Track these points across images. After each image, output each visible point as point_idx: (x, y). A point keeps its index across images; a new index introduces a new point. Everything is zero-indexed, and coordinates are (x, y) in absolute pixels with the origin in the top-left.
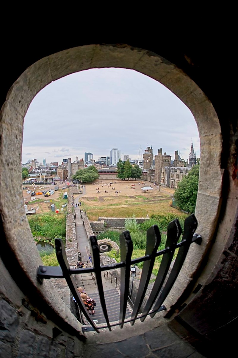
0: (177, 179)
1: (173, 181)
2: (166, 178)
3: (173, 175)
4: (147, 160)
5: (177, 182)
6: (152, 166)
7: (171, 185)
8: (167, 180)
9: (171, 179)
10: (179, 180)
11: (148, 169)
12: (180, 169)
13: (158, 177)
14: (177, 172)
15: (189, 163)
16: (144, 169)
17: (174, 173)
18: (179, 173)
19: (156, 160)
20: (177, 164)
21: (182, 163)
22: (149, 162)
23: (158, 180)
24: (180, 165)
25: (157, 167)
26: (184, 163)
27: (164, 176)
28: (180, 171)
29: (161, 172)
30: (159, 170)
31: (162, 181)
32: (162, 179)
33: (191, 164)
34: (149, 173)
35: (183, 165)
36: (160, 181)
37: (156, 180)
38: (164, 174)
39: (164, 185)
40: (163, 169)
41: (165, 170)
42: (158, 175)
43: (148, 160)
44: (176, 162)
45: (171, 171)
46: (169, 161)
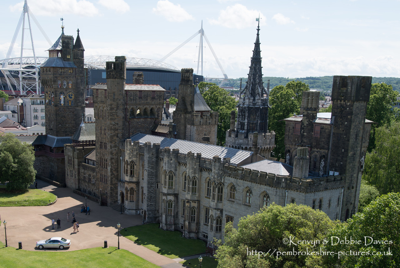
0: (188, 196)
1: (171, 198)
2: (144, 184)
3: (171, 178)
4: (62, 97)
5: (187, 205)
6: (83, 124)
7: (164, 216)
8: (145, 191)
9: (165, 191)
10: (196, 199)
11: (66, 135)
12: (199, 156)
13: (111, 176)
14: (188, 166)
15: (238, 128)
16: (49, 135)
17: (176, 170)
18: (195, 173)
19: (100, 107)
20: (189, 126)
21: (210, 120)
22: (71, 104)
23: (110, 188)
24: (201, 129)
25: (105, 134)
26: (215, 118)
27: (135, 176)
28: (199, 164)
29: (121, 158)
30: (111, 148)
31: (129, 195)
32: (126, 185)
33: (246, 132)
34: (71, 155)
35: (211, 128)
36: (119, 193)
37: (101, 189)
38: (134, 167)
39: (135, 210)
40: (130, 147)
41: (137, 153)
42: (109, 168)
43: (66, 95)
44: (182, 116)
45: (165, 162)
46: (156, 110)
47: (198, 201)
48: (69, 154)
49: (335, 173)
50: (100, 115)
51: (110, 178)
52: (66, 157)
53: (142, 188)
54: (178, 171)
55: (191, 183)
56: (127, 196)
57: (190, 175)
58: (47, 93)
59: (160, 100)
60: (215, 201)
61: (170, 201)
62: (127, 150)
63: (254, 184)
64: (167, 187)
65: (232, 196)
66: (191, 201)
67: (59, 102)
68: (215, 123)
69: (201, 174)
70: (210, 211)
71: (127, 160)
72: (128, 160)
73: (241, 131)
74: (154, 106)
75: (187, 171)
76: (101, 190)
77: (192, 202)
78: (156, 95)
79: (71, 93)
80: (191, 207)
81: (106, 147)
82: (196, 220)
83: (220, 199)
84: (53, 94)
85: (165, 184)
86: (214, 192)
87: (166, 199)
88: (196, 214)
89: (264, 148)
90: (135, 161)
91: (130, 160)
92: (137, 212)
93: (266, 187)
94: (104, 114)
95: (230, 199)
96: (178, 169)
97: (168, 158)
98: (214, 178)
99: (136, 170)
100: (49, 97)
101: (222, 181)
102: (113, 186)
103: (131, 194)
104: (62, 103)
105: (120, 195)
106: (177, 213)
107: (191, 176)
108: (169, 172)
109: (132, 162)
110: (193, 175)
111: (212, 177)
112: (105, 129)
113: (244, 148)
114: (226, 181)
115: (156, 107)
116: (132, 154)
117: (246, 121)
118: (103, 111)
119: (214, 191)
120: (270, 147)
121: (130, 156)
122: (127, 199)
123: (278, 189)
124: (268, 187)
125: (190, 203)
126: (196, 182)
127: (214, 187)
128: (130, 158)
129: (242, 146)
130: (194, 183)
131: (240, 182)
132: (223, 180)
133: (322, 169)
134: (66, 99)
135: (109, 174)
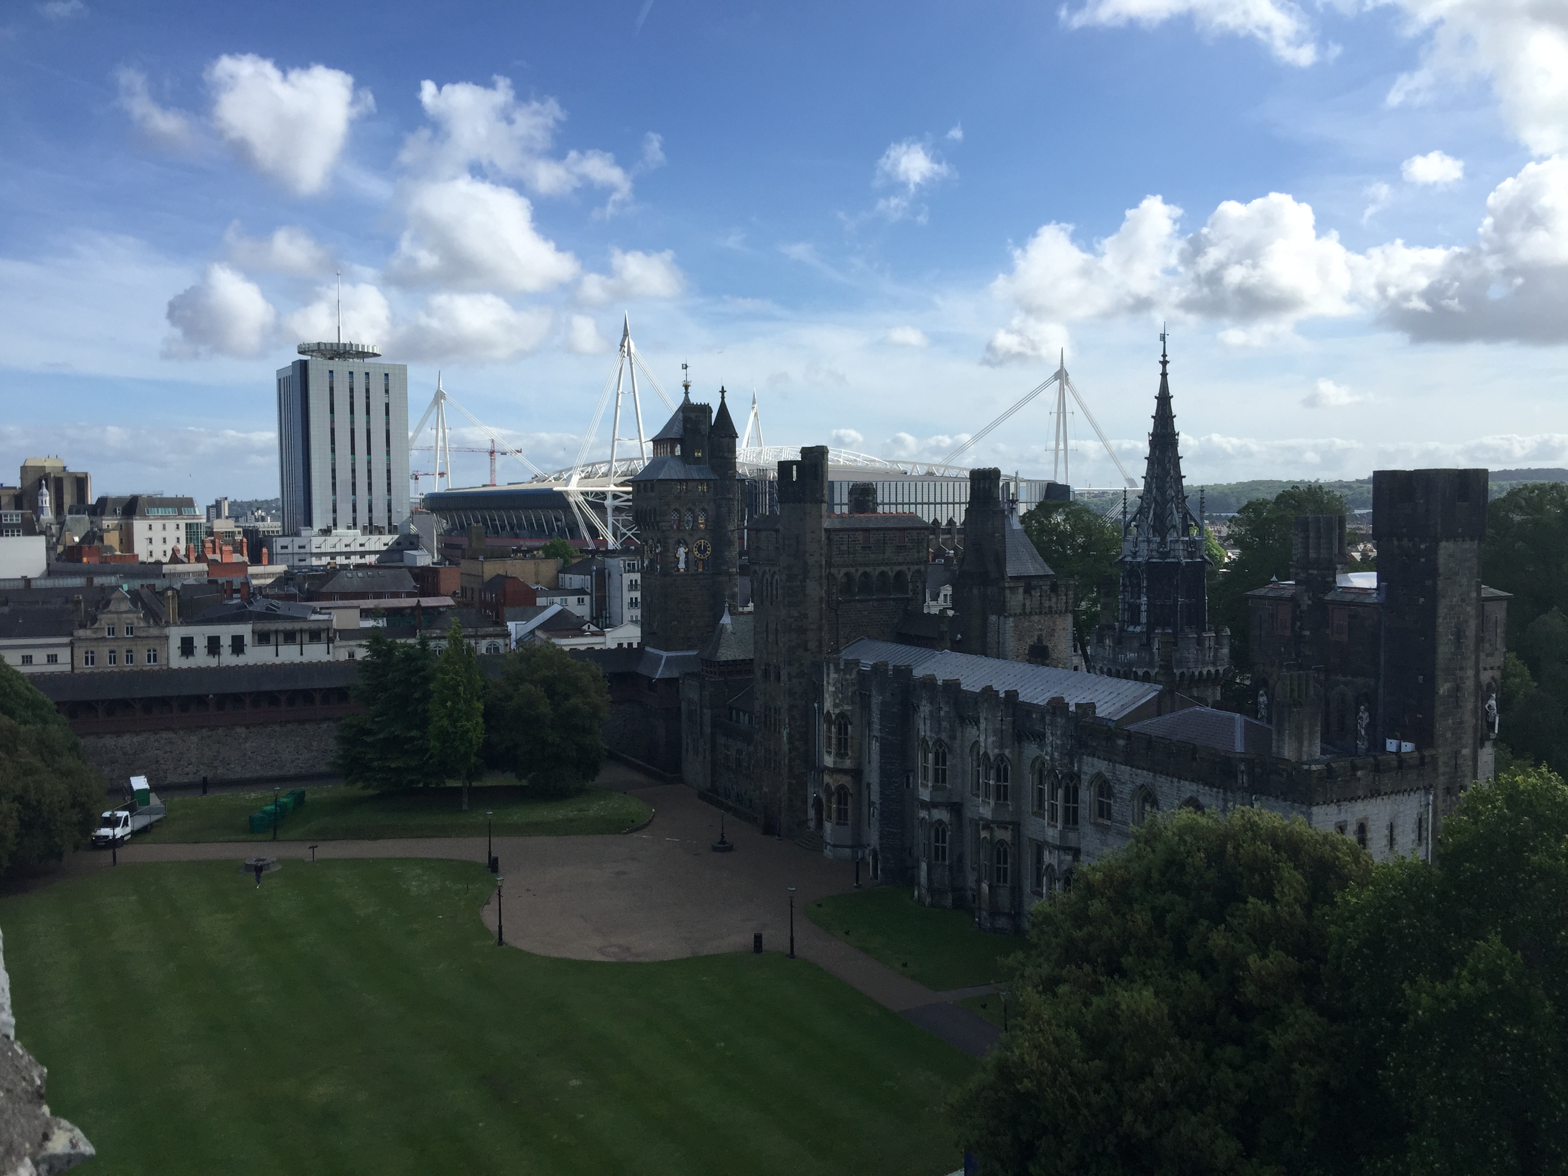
0: (986, 811)
1: (941, 815)
2: (873, 777)
3: (940, 759)
4: (682, 551)
5: (984, 834)
6: (726, 620)
7: (924, 866)
8: (875, 797)
9: (925, 795)
10: (1008, 819)
11: (690, 648)
12: (1012, 695)
13: (790, 753)
14: (982, 726)
15: (1124, 621)
16: (648, 649)
17: (953, 737)
18: (1002, 746)
19: (764, 573)
20: (993, 618)
21: (1050, 600)
22: (703, 568)
23: (786, 787)
24: (1027, 624)
25: (777, 643)
26: (1066, 595)
27: (850, 753)
28: (1014, 722)
29: (816, 705)
30: (790, 680)
31: (834, 806)
32: (827, 779)
33: (1145, 630)
34: (696, 698)
35: (1054, 622)
36: (810, 801)
37: (765, 789)
38: (846, 729)
39: (851, 847)
40: (836, 676)
41: (854, 693)
42: (785, 733)
43: (690, 546)
44: (975, 591)
45: (922, 716)
46: (909, 577)
47: (1012, 823)
48: (691, 696)
49: (1403, 744)
50: (765, 594)
51: (786, 761)
52: (684, 705)
53: (868, 785)
54: (958, 742)
55: (993, 773)
56: (830, 808)
57: (989, 751)
58: (647, 544)
59: (918, 552)
60: (1059, 825)
61: (940, 822)
62: (828, 683)
63: (1162, 780)
64: (930, 784)
65: (1104, 811)
66: (994, 826)
67: (673, 565)
68: (1067, 607)
69: (1020, 748)
70: (1046, 853)
71: (828, 712)
72: (831, 712)
73: (1131, 629)
74: (904, 568)
75: (982, 739)
76: (765, 792)
77: (996, 828)
78: (906, 540)
79: (703, 541)
80: (996, 840)
81: (778, 678)
82: (1009, 878)
83: (1072, 818)
84: (659, 545)
85: (925, 777)
86: (1053, 800)
87: (927, 817)
88: (1009, 860)
89: (1201, 673)
90: (849, 713)
91: (837, 711)
92: (857, 853)
93: (1194, 787)
94: (775, 592)
95: (1100, 820)
96: (959, 734)
97: (931, 703)
98: (1052, 759)
99: (852, 738)
100: (651, 553)
101: (1076, 769)
102: (794, 782)
103: (839, 803)
104: (682, 566)
105: (813, 806)
106: (960, 859)
107: (993, 752)
108: (934, 744)
109: (842, 715)
110: (997, 751)
111: (1048, 758)
112: (777, 630)
113: (1140, 672)
114: (1085, 768)
115: (909, 569)
116: (840, 696)
117: (1144, 599)
118: (771, 584)
119: (1053, 796)
120: (1217, 671)
121: (837, 701)
122: (829, 817)
123: (1229, 794)
124: (1201, 786)
125: (992, 829)
126: (1006, 769)
127: (1053, 784)
128: (835, 706)
129: (1134, 669)
130: (1002, 774)
131: (1124, 771)
132: (1076, 765)
133: (1363, 732)
134: (691, 556)
135: (786, 747)
